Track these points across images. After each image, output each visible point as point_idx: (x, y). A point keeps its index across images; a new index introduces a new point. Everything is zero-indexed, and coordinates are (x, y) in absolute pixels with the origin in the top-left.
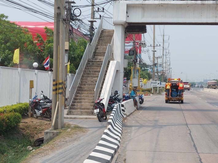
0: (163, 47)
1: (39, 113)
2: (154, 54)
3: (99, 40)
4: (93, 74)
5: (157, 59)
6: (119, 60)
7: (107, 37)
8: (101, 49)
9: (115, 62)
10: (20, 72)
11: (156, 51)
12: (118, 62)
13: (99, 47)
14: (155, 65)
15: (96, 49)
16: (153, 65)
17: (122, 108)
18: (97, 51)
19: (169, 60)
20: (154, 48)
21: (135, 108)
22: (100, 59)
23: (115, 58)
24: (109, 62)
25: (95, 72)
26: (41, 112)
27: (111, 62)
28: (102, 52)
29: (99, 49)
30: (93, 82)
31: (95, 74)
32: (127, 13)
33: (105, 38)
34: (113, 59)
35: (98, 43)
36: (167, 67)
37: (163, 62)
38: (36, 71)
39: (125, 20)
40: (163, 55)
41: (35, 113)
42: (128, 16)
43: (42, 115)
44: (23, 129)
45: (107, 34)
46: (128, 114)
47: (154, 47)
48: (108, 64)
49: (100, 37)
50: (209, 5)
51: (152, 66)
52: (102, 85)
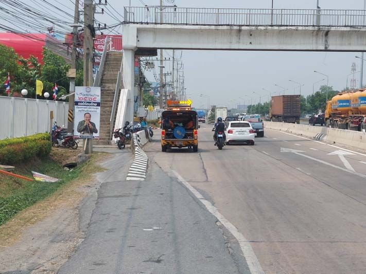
0: (173, 58)
1: (61, 142)
2: (161, 71)
3: (105, 64)
4: (104, 104)
5: (165, 76)
6: (130, 89)
7: (114, 61)
8: (109, 75)
9: (126, 90)
10: (38, 102)
11: (164, 67)
12: (129, 90)
13: (105, 73)
14: (163, 86)
15: (103, 75)
16: (160, 87)
17: (138, 138)
18: (104, 78)
19: (182, 75)
20: (162, 63)
21: (148, 140)
22: (108, 87)
23: (124, 86)
24: (120, 91)
25: (106, 101)
26: (63, 141)
27: (122, 90)
28: (109, 78)
29: (106, 75)
30: (105, 112)
31: (106, 104)
32: (137, 37)
33: (111, 62)
34: (123, 88)
35: (104, 68)
36: (178, 86)
37: (173, 80)
38: (48, 101)
39: (135, 45)
40: (173, 69)
41: (57, 143)
42: (138, 41)
43: (64, 144)
44: (52, 156)
45: (113, 57)
46: (143, 144)
47: (161, 61)
48: (120, 93)
49: (106, 61)
50: (223, 31)
51: (159, 89)
52: (116, 115)
